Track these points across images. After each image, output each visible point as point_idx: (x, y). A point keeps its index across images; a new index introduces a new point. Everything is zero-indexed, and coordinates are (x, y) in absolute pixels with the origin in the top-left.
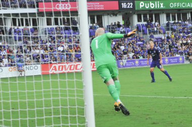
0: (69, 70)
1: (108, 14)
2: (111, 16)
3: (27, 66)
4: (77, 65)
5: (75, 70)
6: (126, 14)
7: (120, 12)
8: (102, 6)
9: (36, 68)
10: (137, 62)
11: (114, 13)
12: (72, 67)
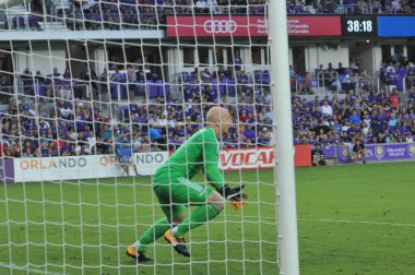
0: (230, 165)
1: (318, 45)
2: (324, 50)
3: (140, 154)
4: (248, 155)
5: (244, 166)
6: (358, 44)
7: (343, 40)
8: (304, 26)
9: (159, 158)
10: (380, 151)
11: (331, 43)
12: (238, 158)
